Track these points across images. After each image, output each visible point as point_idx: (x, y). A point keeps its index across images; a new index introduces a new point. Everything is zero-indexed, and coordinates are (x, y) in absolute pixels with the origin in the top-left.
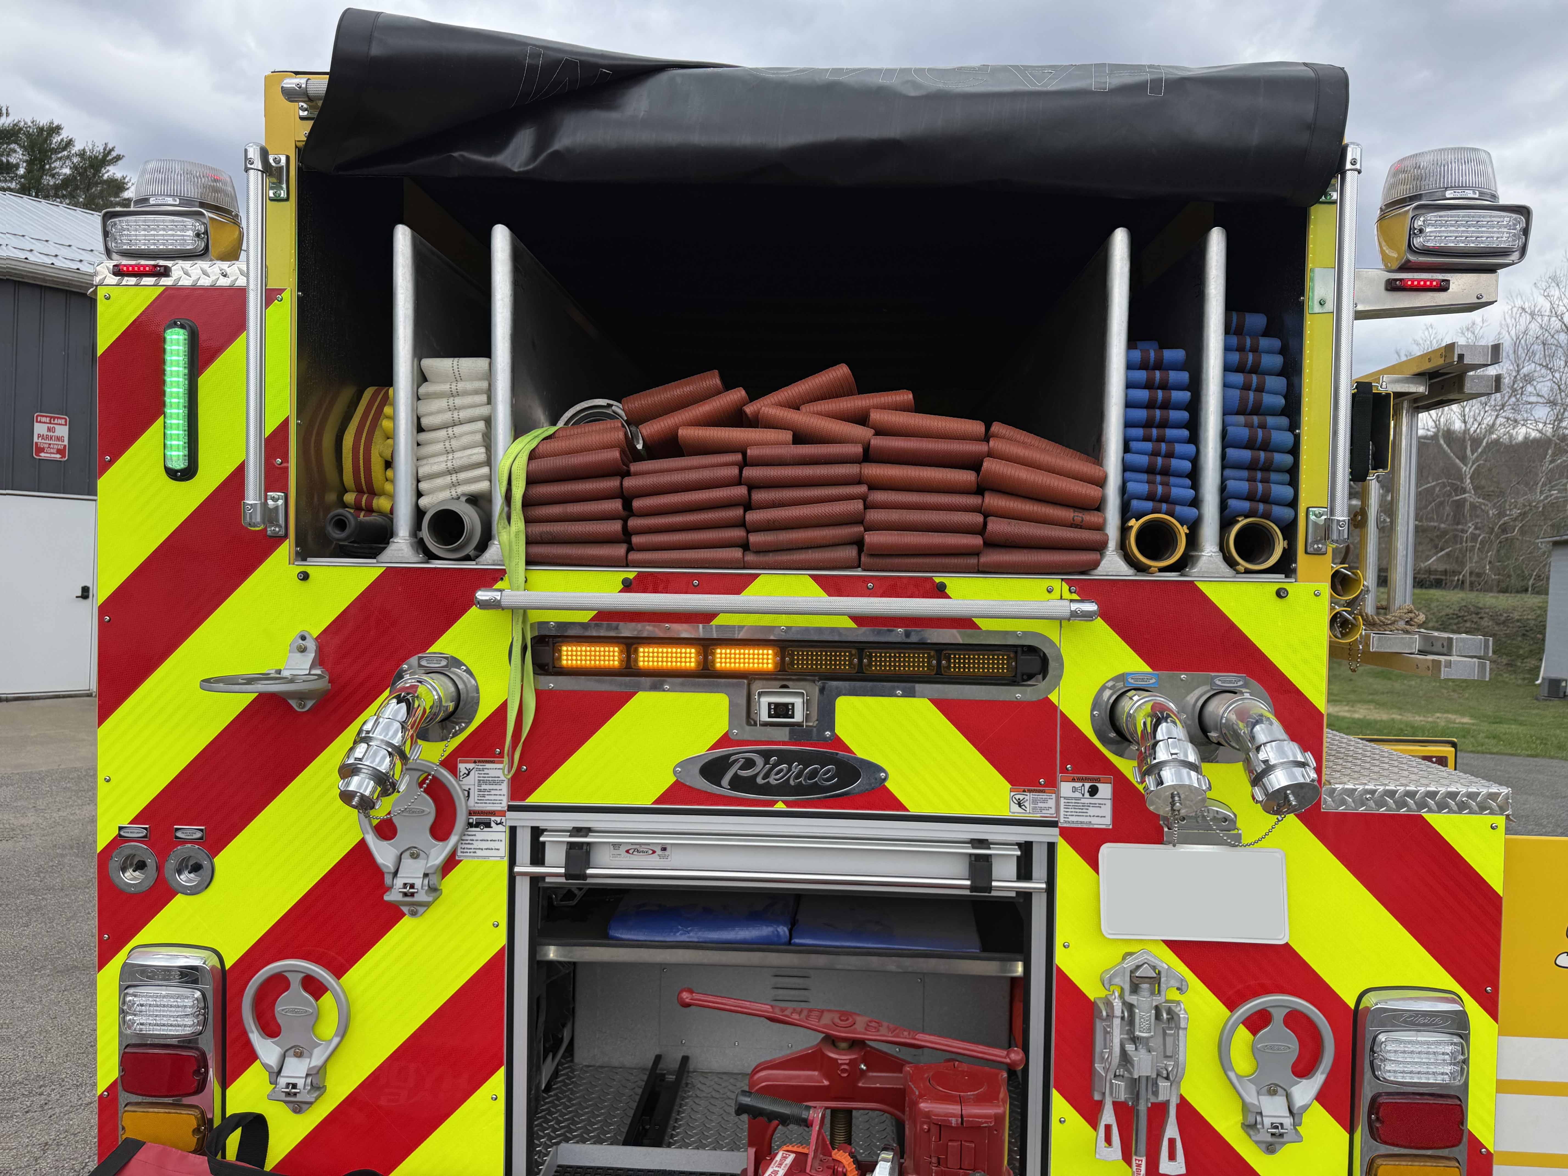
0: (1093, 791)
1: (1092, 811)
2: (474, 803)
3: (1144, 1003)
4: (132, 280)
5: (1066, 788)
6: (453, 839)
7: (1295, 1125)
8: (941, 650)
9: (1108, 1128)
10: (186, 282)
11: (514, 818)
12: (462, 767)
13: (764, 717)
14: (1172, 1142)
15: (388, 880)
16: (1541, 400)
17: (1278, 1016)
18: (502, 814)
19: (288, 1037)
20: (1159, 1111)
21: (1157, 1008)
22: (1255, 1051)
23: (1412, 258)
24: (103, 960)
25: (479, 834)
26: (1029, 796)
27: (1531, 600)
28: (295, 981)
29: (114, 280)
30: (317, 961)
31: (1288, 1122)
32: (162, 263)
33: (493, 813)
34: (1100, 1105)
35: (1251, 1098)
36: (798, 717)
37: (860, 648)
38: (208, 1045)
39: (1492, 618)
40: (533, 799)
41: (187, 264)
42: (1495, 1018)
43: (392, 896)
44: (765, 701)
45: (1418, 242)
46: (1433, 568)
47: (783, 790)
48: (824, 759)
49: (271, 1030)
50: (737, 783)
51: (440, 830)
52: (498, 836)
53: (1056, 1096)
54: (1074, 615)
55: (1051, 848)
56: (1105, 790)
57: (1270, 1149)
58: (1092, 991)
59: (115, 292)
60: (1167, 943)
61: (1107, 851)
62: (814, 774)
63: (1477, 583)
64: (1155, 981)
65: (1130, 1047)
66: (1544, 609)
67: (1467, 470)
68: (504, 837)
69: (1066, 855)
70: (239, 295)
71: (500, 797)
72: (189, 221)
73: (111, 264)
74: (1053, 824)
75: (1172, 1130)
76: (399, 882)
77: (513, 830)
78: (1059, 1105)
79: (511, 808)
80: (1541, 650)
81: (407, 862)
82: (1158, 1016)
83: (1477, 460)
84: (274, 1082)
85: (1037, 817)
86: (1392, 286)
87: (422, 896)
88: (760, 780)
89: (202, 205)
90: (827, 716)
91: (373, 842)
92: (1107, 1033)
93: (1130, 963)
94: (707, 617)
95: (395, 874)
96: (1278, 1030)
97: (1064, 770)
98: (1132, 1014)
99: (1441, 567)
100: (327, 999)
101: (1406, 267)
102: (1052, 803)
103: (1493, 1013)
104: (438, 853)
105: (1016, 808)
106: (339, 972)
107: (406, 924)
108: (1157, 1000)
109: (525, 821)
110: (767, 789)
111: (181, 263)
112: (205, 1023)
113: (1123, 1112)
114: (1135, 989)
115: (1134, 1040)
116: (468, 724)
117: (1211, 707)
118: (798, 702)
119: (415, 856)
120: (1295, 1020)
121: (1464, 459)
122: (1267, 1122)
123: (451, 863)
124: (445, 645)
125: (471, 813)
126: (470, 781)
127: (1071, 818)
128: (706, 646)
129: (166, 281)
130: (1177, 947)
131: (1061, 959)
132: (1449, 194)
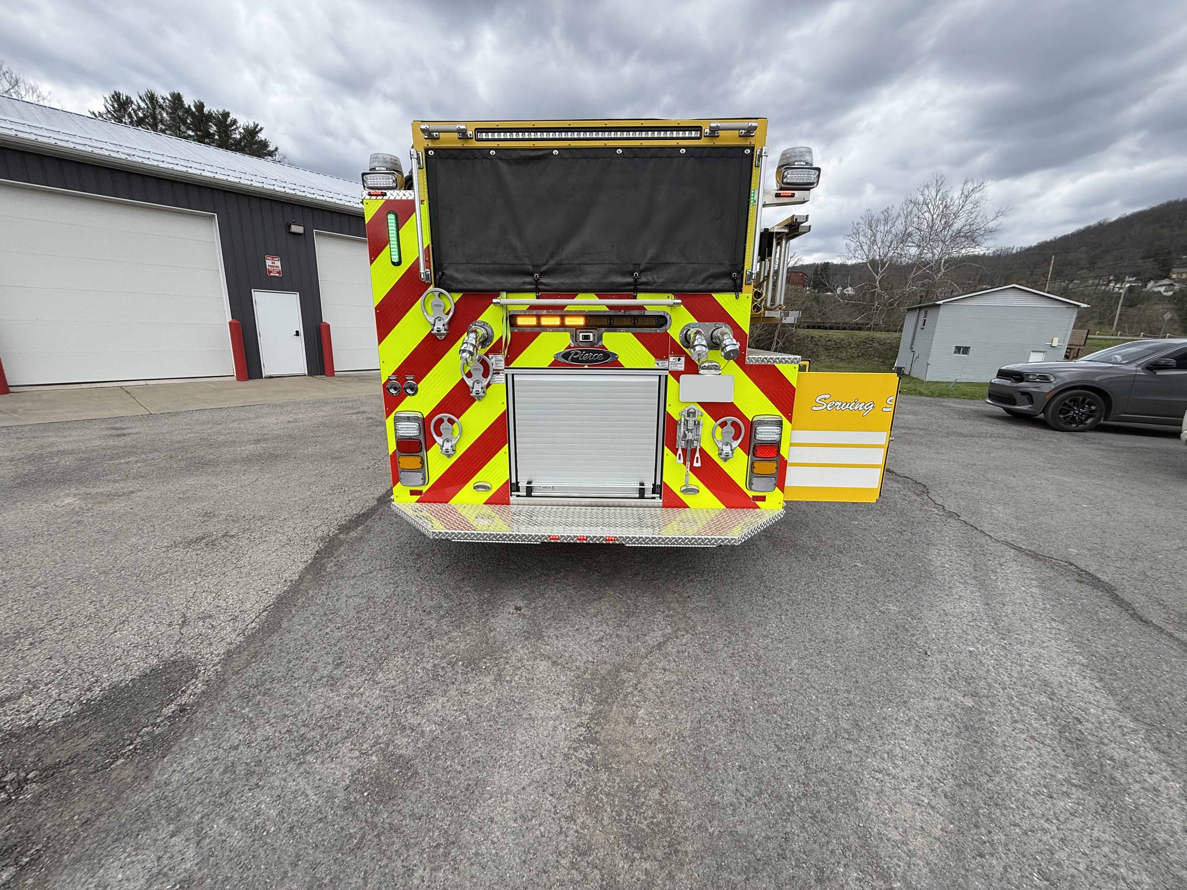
0: (679, 360)
1: (678, 365)
2: (494, 367)
3: (691, 420)
4: (374, 197)
5: (671, 359)
6: (489, 377)
7: (732, 453)
8: (635, 317)
9: (680, 455)
10: (392, 198)
11: (507, 371)
12: (490, 356)
13: (581, 340)
14: (697, 458)
15: (471, 389)
16: (913, 245)
17: (729, 423)
18: (503, 370)
19: (444, 436)
20: (694, 451)
21: (695, 422)
22: (722, 433)
23: (783, 186)
24: (388, 415)
25: (496, 376)
26: (660, 362)
27: (896, 335)
28: (446, 419)
29: (368, 197)
30: (451, 414)
31: (730, 452)
32: (383, 191)
33: (500, 370)
34: (678, 449)
35: (720, 445)
36: (591, 339)
37: (610, 317)
38: (422, 439)
39: (878, 343)
40: (511, 366)
41: (392, 191)
42: (791, 422)
43: (473, 394)
44: (581, 334)
45: (785, 180)
46: (858, 322)
47: (587, 361)
48: (599, 352)
49: (439, 434)
50: (573, 360)
51: (485, 375)
52: (502, 377)
53: (665, 447)
54: (674, 303)
55: (666, 376)
56: (683, 359)
57: (725, 460)
58: (677, 418)
59: (369, 202)
60: (699, 403)
61: (682, 377)
62: (596, 356)
63: (876, 328)
64: (694, 413)
65: (686, 432)
66: (900, 338)
67: (878, 278)
68: (504, 377)
69: (670, 378)
70: (413, 202)
71: (502, 365)
72: (390, 176)
73: (367, 192)
74: (667, 370)
75: (697, 455)
76: (474, 390)
77: (506, 375)
78: (666, 450)
79: (505, 368)
80: (897, 356)
81: (476, 384)
82: (695, 424)
83: (883, 273)
84: (442, 449)
85: (662, 368)
86: (778, 195)
87: (481, 394)
88: (580, 359)
89: (394, 170)
90: (600, 338)
91: (465, 377)
92: (680, 429)
93: (687, 409)
94: (563, 307)
95: (473, 388)
96: (729, 426)
97: (671, 354)
98: (687, 423)
99: (862, 322)
100: (455, 425)
101: (781, 189)
102: (667, 364)
103: (790, 421)
104: (485, 382)
105: (656, 365)
106: (458, 418)
107: (477, 403)
108: (694, 419)
109: (510, 372)
110: (582, 361)
111: (390, 191)
112: (420, 433)
113: (684, 451)
114: (689, 416)
115: (688, 430)
116: (491, 342)
117: (715, 333)
118: (591, 334)
119: (478, 383)
120: (734, 424)
121: (877, 273)
122: (724, 452)
123: (489, 385)
124: (482, 318)
125: (494, 370)
126: (493, 360)
127: (672, 368)
128: (563, 317)
129: (385, 198)
130: (702, 404)
131: (668, 409)
132: (796, 163)
